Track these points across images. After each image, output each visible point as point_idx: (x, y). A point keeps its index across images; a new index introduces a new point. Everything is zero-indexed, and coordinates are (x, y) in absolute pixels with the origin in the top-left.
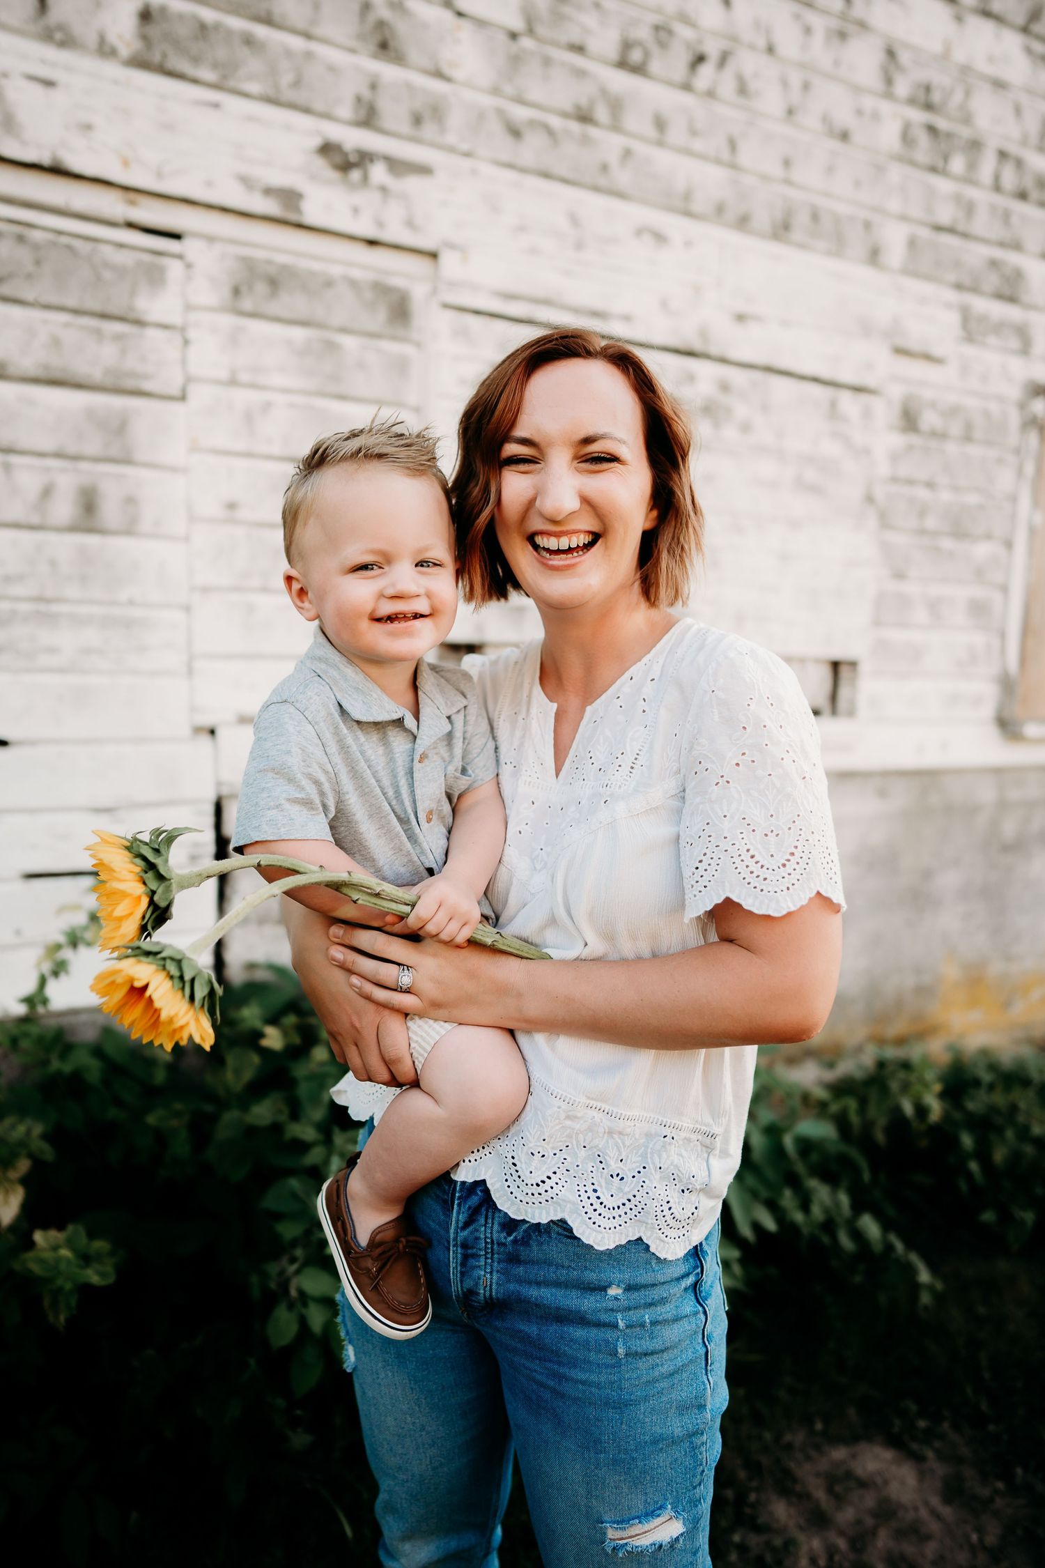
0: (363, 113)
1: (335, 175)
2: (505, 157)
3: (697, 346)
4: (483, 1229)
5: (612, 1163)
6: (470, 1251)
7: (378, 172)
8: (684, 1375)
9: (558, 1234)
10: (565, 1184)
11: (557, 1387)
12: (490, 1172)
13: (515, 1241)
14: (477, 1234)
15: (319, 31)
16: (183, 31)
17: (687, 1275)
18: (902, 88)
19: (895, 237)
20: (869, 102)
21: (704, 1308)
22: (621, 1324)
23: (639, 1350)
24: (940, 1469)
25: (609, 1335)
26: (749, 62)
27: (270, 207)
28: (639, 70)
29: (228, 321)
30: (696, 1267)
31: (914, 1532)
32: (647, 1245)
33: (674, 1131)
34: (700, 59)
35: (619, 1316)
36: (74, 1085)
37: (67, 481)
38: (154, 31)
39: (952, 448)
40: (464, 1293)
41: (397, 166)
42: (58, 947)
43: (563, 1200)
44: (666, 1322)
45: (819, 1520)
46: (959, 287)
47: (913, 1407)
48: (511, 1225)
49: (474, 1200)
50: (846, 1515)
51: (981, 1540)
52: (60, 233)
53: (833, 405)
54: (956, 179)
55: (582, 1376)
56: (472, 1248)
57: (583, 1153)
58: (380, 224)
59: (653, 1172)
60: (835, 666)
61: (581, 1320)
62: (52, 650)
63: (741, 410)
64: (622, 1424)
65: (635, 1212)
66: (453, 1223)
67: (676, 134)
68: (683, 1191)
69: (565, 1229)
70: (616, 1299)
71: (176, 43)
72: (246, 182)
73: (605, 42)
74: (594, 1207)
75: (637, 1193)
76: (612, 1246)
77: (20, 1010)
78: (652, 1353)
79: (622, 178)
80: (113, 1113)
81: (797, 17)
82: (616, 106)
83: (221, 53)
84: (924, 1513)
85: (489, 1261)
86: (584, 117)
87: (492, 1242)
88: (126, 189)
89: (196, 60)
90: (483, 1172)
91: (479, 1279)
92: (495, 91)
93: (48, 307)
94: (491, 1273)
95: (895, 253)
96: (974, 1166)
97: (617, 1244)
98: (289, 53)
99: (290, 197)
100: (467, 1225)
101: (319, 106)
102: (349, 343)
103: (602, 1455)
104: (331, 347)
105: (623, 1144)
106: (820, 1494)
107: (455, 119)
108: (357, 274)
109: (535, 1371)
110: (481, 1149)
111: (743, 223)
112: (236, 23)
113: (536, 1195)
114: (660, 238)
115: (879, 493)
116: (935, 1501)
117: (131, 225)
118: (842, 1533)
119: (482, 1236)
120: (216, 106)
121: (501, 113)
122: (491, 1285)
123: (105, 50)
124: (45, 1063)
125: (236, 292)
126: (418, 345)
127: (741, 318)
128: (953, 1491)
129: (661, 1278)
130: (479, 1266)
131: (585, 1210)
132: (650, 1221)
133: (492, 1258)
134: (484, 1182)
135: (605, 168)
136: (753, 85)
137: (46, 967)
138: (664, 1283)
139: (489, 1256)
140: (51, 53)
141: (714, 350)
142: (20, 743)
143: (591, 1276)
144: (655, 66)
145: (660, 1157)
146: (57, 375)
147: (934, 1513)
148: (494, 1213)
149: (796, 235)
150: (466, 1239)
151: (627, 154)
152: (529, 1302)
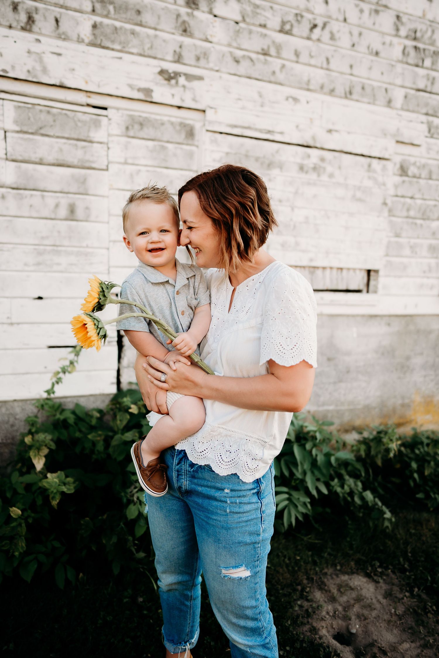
0: (177, 57)
1: (166, 82)
2: (233, 72)
3: (311, 143)
4: (183, 466)
5: (227, 446)
6: (180, 473)
7: (182, 80)
8: (252, 523)
9: (207, 469)
10: (210, 453)
11: (207, 521)
12: (187, 448)
13: (193, 471)
14: (181, 467)
15: (159, 27)
16: (108, 31)
17: (254, 489)
18: (403, 32)
19: (398, 95)
20: (388, 39)
21: (261, 501)
22: (228, 502)
23: (234, 511)
24: (384, 586)
25: (225, 505)
26: (335, 26)
27: (141, 96)
28: (288, 33)
29: (124, 139)
30: (257, 487)
31: (370, 607)
32: (238, 476)
33: (250, 438)
34: (315, 26)
35: (228, 499)
36: (65, 423)
37: (64, 201)
38: (97, 32)
39: (422, 182)
40: (178, 487)
41: (189, 77)
42: (58, 373)
43: (209, 458)
44: (245, 503)
45: (333, 599)
46: (427, 114)
47: (378, 564)
48: (192, 465)
49: (181, 456)
50: (344, 599)
51: (395, 612)
52: (63, 109)
53: (370, 166)
54: (427, 68)
55: (215, 517)
56: (180, 472)
57: (217, 443)
58: (183, 100)
59: (242, 451)
60: (369, 272)
61: (215, 499)
62: (58, 264)
63: (329, 169)
64: (227, 535)
65: (235, 464)
66: (174, 463)
67: (304, 58)
68: (253, 459)
69: (210, 468)
70: (227, 493)
71: (106, 36)
72: (131, 86)
73: (275, 22)
74: (220, 461)
75: (235, 458)
76: (226, 475)
77: (45, 395)
78: (239, 513)
79: (281, 76)
80: (78, 434)
81: (357, 6)
82: (279, 48)
83: (122, 38)
84: (374, 601)
85: (186, 477)
86: (265, 54)
87: (186, 470)
88: (87, 91)
89: (113, 42)
90: (185, 447)
91: (182, 483)
92: (229, 45)
93: (58, 137)
94: (186, 481)
95: (399, 101)
96: (416, 475)
97: (228, 474)
98: (148, 36)
99: (148, 91)
100: (178, 464)
101: (159, 56)
102: (170, 146)
103: (221, 545)
104: (163, 148)
105: (231, 440)
106: (335, 591)
107: (213, 57)
108: (173, 120)
109: (201, 515)
110: (185, 439)
111: (332, 92)
112: (128, 26)
113: (200, 456)
114: (296, 100)
115: (389, 201)
116: (380, 597)
117: (88, 105)
118: (341, 605)
119: (183, 468)
120: (121, 58)
121: (231, 53)
122: (186, 485)
123: (80, 41)
124: (55, 415)
125: (127, 128)
126: (197, 146)
127: (330, 131)
128: (388, 595)
129: (243, 488)
130: (183, 478)
131: (217, 462)
132: (240, 468)
133: (187, 476)
134: (185, 450)
135: (274, 73)
136: (337, 36)
137: (54, 380)
138: (244, 490)
139: (186, 475)
140: (60, 43)
141: (318, 145)
142: (47, 298)
143: (219, 485)
144: (295, 31)
145: (244, 446)
146: (61, 162)
147: (378, 601)
148: (187, 461)
149: (354, 96)
150: (178, 469)
151: (283, 66)
152: (198, 492)
